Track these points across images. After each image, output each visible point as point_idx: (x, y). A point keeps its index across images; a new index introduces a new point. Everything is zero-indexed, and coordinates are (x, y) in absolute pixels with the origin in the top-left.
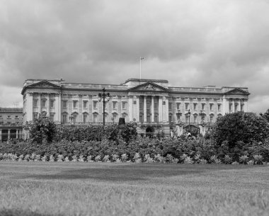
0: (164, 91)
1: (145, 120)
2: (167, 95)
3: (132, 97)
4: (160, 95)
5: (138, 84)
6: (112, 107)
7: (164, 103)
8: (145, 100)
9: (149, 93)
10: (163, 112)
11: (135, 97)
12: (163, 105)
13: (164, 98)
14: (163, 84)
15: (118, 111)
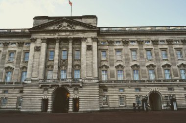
2: (94, 35)
5: (46, 21)
8: (57, 45)
9: (64, 34)
10: (88, 62)
11: (39, 41)
12: (88, 51)
13: (89, 40)
14: (89, 21)
15: (15, 64)
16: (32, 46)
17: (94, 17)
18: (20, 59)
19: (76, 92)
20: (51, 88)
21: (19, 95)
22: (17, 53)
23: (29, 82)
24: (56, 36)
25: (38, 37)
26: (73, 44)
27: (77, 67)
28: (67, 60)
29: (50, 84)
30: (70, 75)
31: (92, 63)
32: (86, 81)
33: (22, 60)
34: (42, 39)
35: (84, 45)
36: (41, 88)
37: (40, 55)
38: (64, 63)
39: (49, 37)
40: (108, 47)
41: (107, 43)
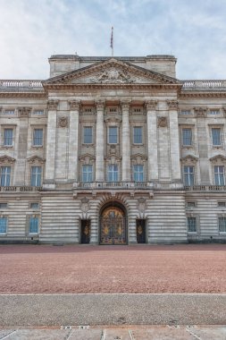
0: (163, 82)
2: (172, 96)
3: (54, 105)
5: (76, 66)
7: (163, 122)
8: (100, 115)
9: (112, 93)
10: (161, 149)
11: (64, 106)
12: (160, 128)
13: (162, 106)
14: (161, 67)
15: (16, 153)
16: (52, 117)
17: (171, 59)
18: (26, 141)
19: (142, 206)
20: (94, 198)
21: (30, 212)
22: (18, 129)
23: (52, 186)
24: (97, 97)
25: (61, 98)
26: (130, 114)
27: (140, 160)
28: (119, 145)
29: (94, 192)
30: (129, 174)
31: (169, 151)
32: (159, 186)
33: (29, 145)
34: (70, 103)
35: (152, 117)
36: (75, 198)
37: (68, 134)
38: (113, 150)
39: (84, 99)
40: (194, 120)
41: (193, 112)
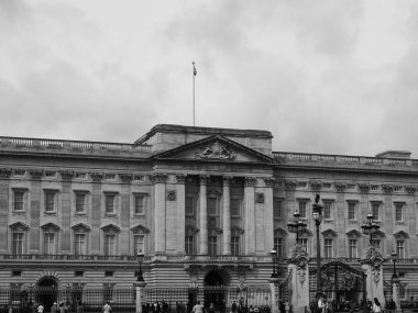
0: (261, 161)
1: (202, 248)
2: (269, 175)
3: (163, 178)
4: (247, 174)
5: (181, 140)
6: (103, 208)
7: (260, 199)
8: (203, 189)
9: (216, 168)
10: (258, 225)
11: (172, 179)
12: (257, 204)
13: (260, 182)
14: (258, 145)
15: (119, 220)
16: (159, 190)
18: (129, 209)
19: (242, 277)
22: (120, 197)
24: (202, 172)
25: (169, 171)
27: (237, 233)
31: (265, 227)
32: (256, 259)
33: (132, 213)
34: (177, 177)
35: (249, 193)
37: (175, 207)
38: (213, 223)
39: (190, 173)
